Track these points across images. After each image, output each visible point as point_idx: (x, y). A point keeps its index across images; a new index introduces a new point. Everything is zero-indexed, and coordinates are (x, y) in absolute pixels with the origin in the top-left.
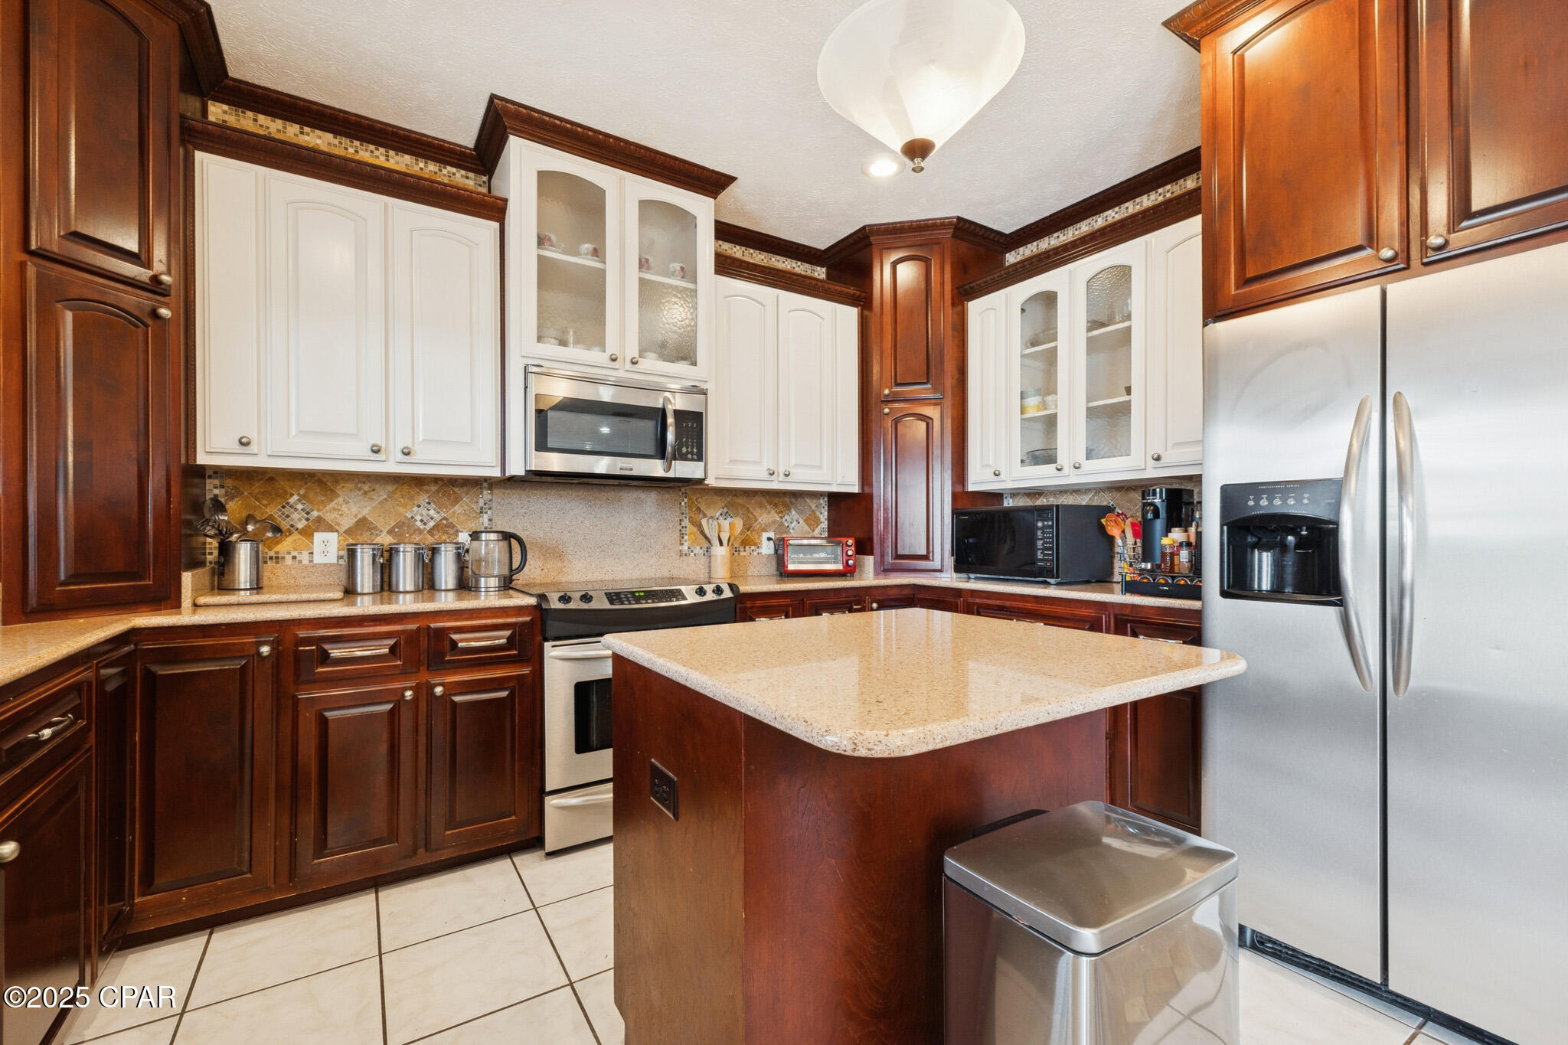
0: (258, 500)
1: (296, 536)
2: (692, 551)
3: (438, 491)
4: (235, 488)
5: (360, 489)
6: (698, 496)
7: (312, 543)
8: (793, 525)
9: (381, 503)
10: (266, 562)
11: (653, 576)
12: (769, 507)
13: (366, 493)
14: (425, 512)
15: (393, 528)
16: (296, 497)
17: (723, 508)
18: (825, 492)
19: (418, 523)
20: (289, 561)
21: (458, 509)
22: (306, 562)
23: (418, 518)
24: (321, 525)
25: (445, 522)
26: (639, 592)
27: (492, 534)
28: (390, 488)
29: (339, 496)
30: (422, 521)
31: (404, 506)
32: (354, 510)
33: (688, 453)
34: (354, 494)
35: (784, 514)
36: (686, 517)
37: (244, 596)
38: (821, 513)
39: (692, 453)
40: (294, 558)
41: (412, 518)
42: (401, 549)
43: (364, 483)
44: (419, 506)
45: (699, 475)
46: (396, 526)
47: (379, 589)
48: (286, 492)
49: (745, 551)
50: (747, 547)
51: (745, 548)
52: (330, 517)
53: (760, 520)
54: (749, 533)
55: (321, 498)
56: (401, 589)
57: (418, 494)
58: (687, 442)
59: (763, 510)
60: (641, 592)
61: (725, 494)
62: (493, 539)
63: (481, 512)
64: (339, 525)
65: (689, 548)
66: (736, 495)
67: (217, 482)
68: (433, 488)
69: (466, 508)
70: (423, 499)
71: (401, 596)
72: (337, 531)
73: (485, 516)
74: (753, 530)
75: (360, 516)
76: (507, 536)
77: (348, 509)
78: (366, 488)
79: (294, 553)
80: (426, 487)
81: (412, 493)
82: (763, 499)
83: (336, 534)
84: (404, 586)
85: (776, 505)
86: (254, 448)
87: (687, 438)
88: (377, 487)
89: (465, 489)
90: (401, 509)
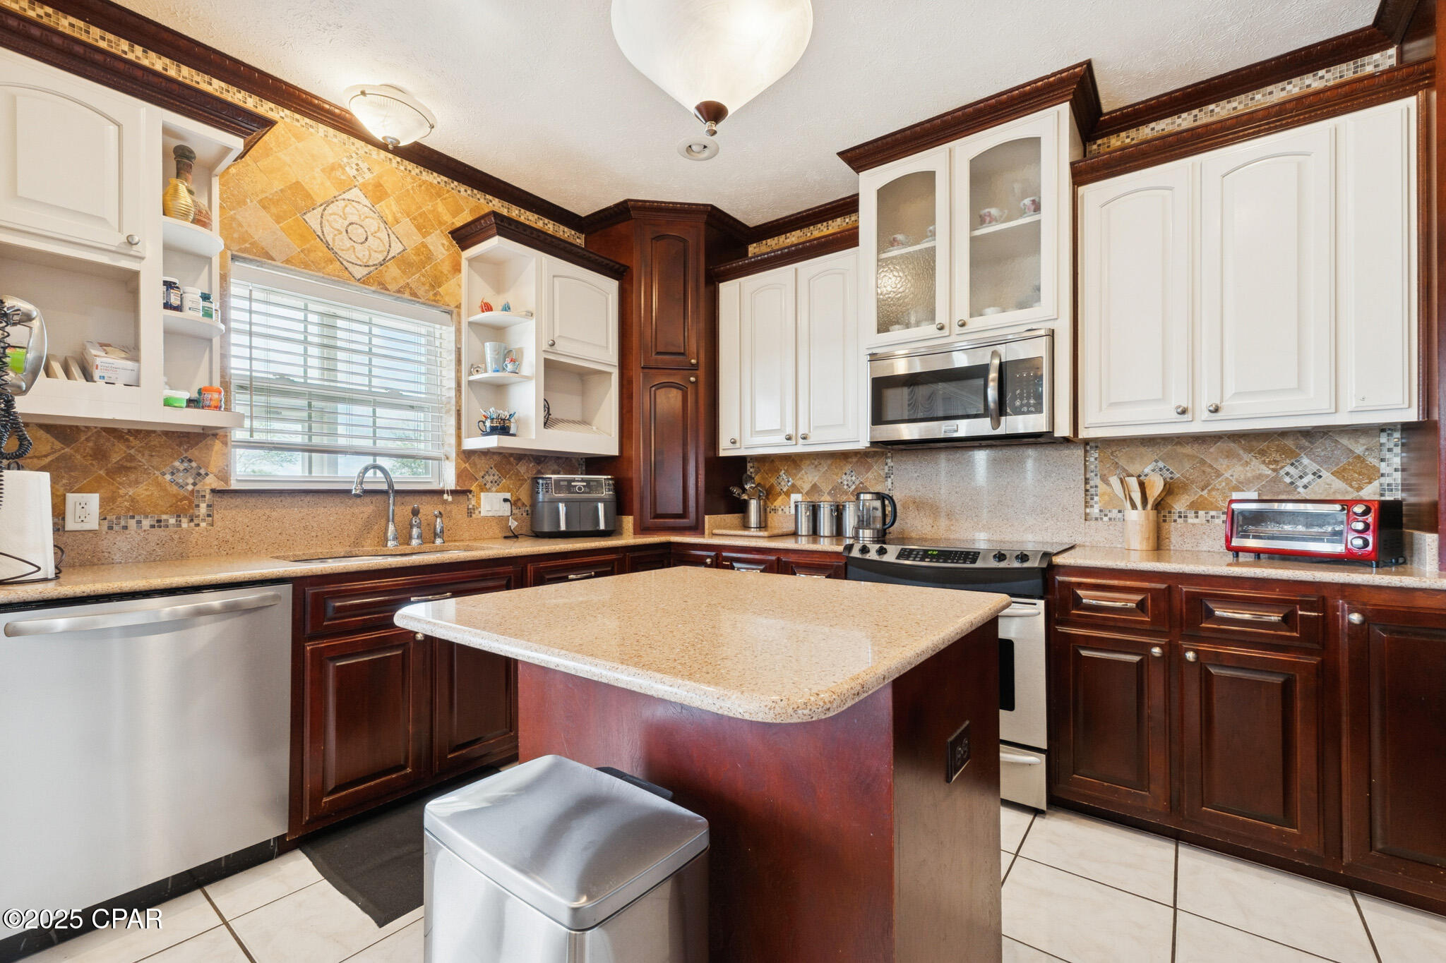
0: (767, 474)
1: (783, 496)
2: (1106, 515)
3: (857, 462)
4: (758, 468)
5: (813, 464)
6: (1114, 449)
7: (790, 500)
8: (1305, 480)
9: (824, 473)
10: (770, 512)
11: (1049, 540)
12: (1246, 457)
13: (816, 466)
14: (849, 478)
15: (831, 490)
16: (783, 472)
17: (1156, 461)
18: (1395, 424)
19: (845, 487)
20: (780, 512)
21: (870, 475)
22: (788, 513)
23: (845, 483)
24: (794, 489)
25: (861, 485)
26: (933, 551)
27: (868, 495)
28: (829, 462)
29: (802, 469)
30: (847, 485)
31: (837, 475)
32: (810, 479)
33: (1022, 405)
34: (810, 467)
35: (1281, 464)
36: (1096, 475)
37: (753, 532)
38: (1382, 460)
39: (1028, 405)
40: (782, 510)
41: (842, 483)
42: (822, 506)
43: (815, 460)
44: (846, 474)
45: (1043, 428)
46: (833, 489)
47: (811, 533)
48: (778, 469)
49: (1197, 517)
50: (1201, 513)
51: (1196, 513)
52: (799, 483)
53: (1227, 475)
54: (1205, 493)
55: (794, 471)
56: (822, 534)
57: (845, 464)
58: (1021, 394)
59: (1235, 461)
60: (936, 550)
61: (1158, 443)
62: (868, 498)
63: (886, 477)
64: (803, 489)
65: (1101, 511)
66: (1178, 443)
67: (751, 465)
68: (855, 460)
69: (875, 474)
70: (847, 468)
71: (822, 539)
72: (802, 493)
73: (889, 480)
74: (1213, 489)
75: (813, 483)
76: (881, 497)
77: (808, 477)
78: (816, 463)
79: (783, 507)
80: (850, 460)
81: (842, 465)
82: (1232, 445)
83: (801, 495)
84: (824, 533)
85: (1263, 453)
86: (738, 445)
87: (1022, 390)
88: (822, 462)
89: (875, 459)
90: (835, 477)
